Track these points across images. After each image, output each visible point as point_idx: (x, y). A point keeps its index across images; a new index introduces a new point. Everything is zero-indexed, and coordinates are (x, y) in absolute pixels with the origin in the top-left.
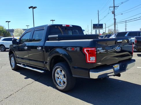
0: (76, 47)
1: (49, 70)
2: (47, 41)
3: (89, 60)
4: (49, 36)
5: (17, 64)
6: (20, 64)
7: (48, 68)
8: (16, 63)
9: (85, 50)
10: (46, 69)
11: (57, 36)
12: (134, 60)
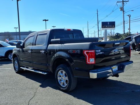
0: (77, 50)
1: (52, 72)
2: (50, 45)
3: (89, 62)
4: (52, 40)
5: (21, 67)
6: (24, 67)
7: (51, 69)
8: (19, 66)
9: (85, 52)
10: (49, 71)
11: (59, 39)
12: (132, 62)
